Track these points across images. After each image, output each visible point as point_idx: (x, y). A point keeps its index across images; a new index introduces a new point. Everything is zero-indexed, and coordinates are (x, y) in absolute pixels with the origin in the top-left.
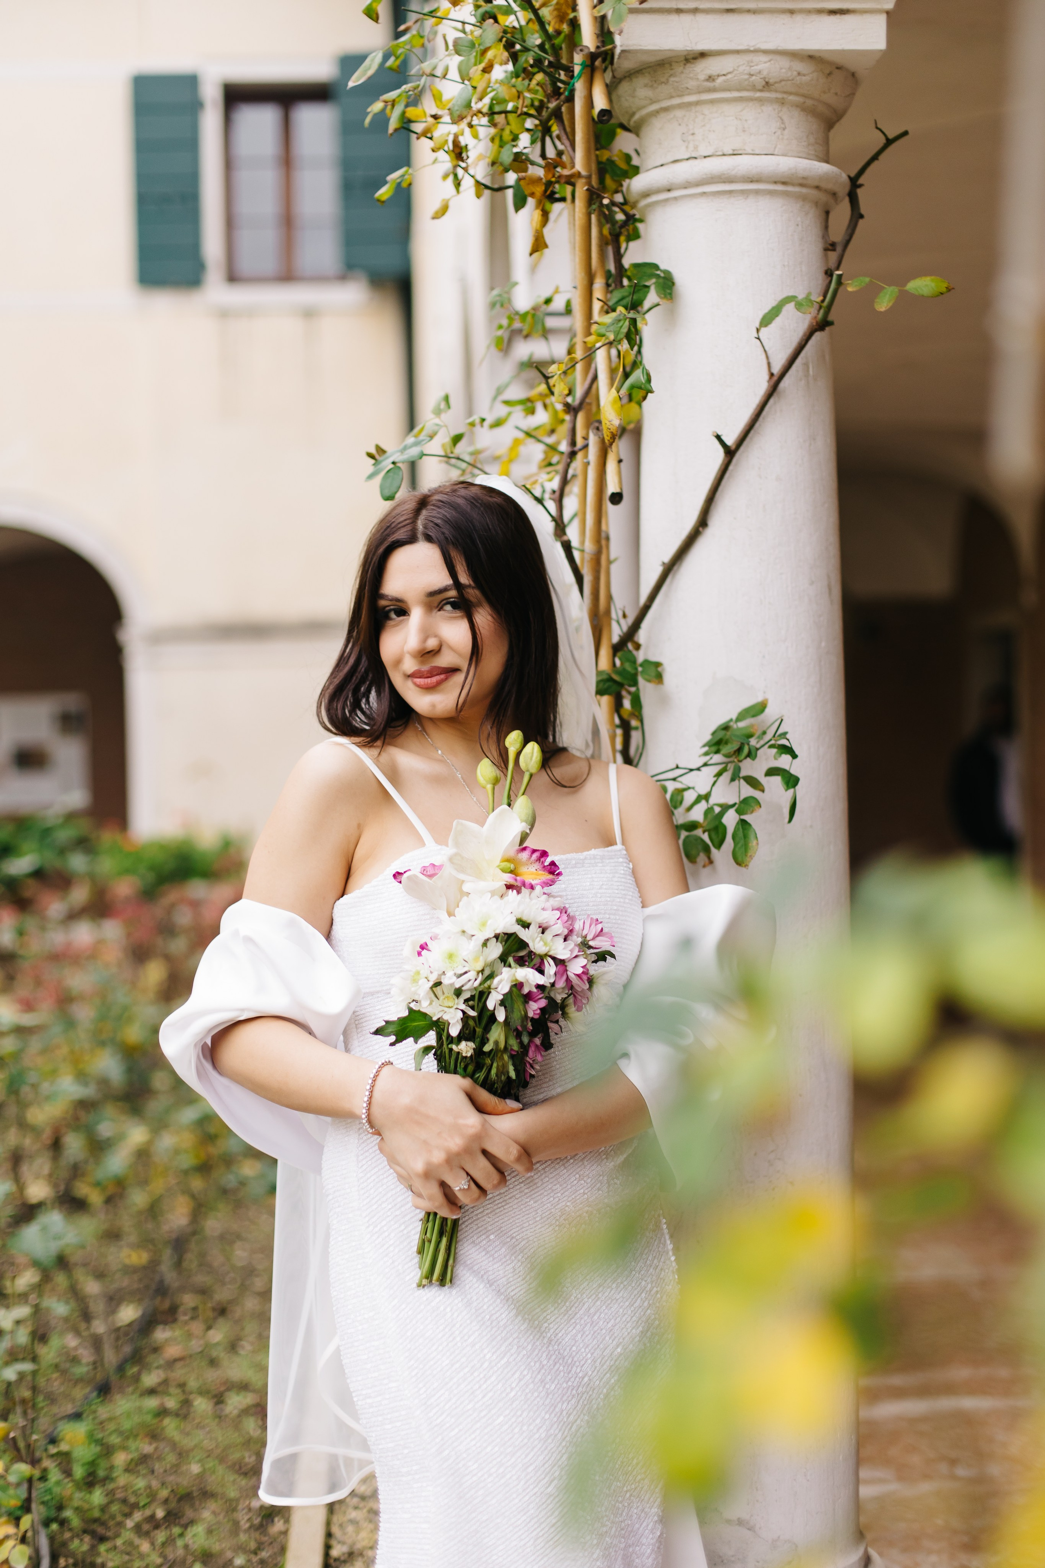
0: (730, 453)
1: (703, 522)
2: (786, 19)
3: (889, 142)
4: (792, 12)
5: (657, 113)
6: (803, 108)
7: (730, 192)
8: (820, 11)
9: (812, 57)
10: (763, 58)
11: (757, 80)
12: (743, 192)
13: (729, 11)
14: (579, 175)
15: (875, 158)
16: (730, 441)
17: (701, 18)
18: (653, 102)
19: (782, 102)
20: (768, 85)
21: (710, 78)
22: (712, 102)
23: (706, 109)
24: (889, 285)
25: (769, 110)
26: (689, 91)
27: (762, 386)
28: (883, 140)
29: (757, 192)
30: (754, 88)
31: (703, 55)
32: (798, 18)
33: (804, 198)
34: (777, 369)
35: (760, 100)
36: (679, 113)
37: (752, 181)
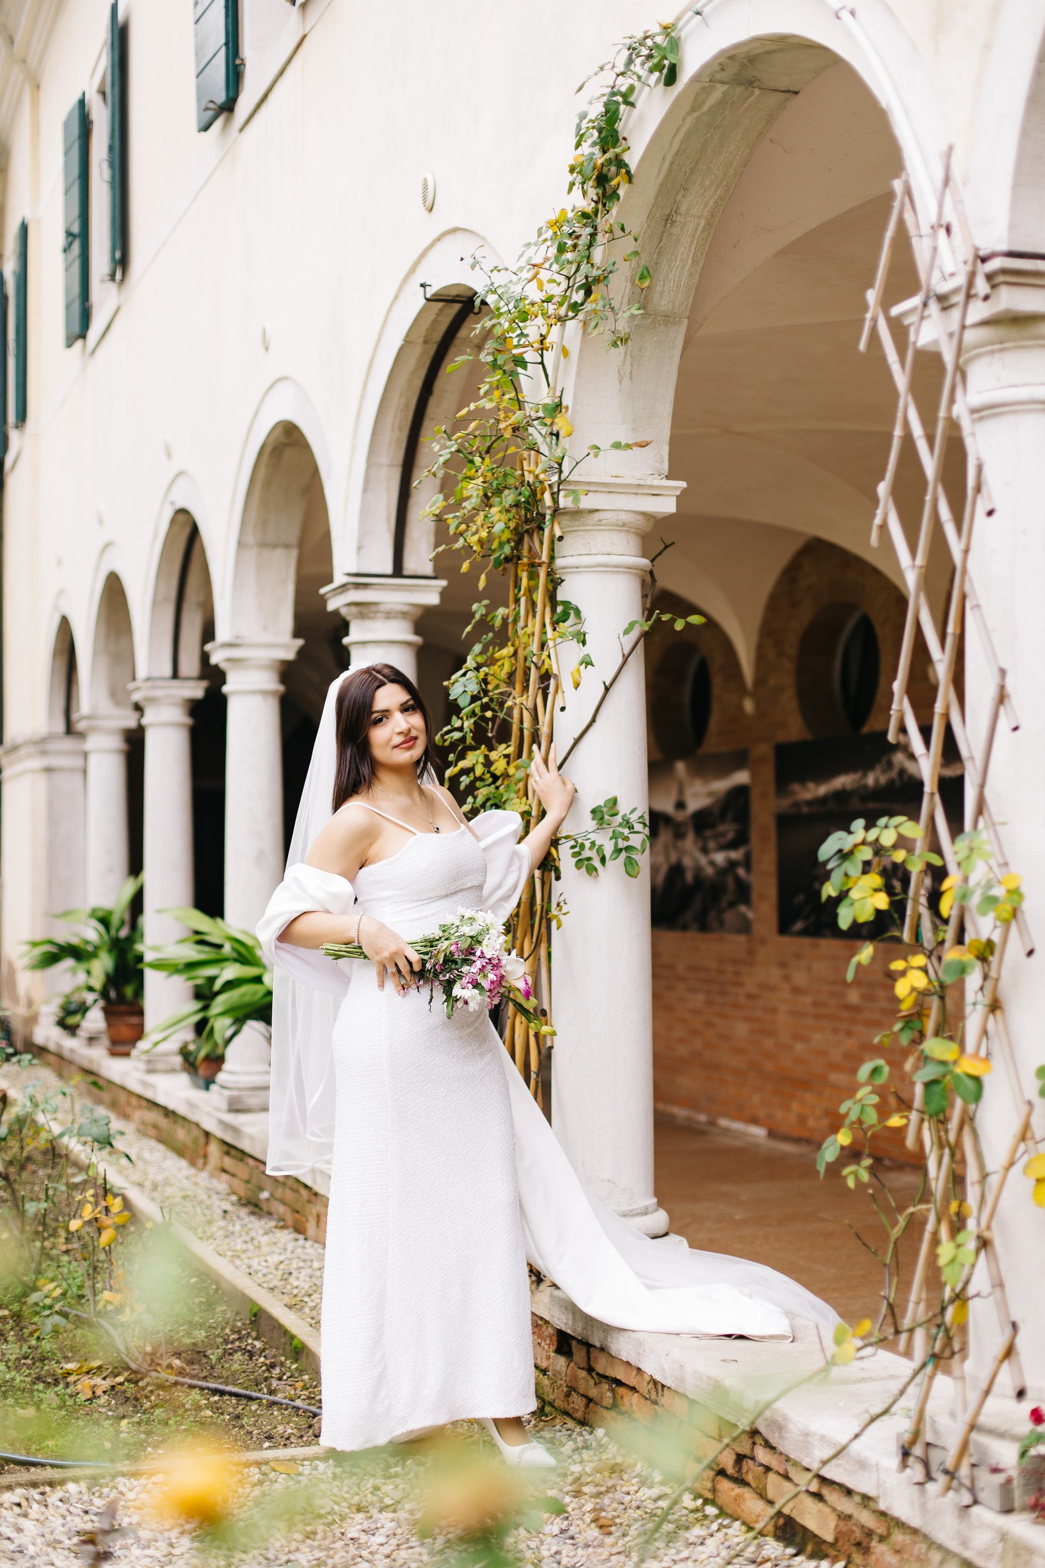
0: (607, 689)
1: (593, 720)
2: (634, 496)
3: (666, 547)
4: (636, 494)
5: (570, 531)
6: (636, 534)
7: (606, 571)
8: (648, 494)
9: (643, 513)
10: (624, 513)
11: (620, 522)
12: (612, 572)
13: (610, 492)
14: (544, 562)
15: (660, 553)
16: (607, 684)
17: (598, 494)
18: (569, 527)
19: (628, 532)
20: (624, 525)
21: (600, 520)
22: (598, 530)
23: (595, 533)
24: (680, 618)
25: (623, 534)
26: (589, 525)
27: (620, 660)
28: (663, 546)
29: (618, 572)
30: (618, 526)
31: (597, 510)
32: (639, 497)
33: (636, 574)
34: (626, 652)
35: (619, 531)
36: (582, 533)
37: (616, 567)
